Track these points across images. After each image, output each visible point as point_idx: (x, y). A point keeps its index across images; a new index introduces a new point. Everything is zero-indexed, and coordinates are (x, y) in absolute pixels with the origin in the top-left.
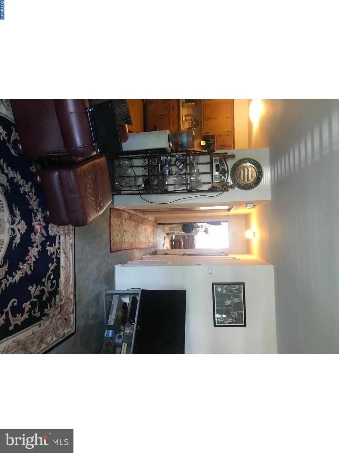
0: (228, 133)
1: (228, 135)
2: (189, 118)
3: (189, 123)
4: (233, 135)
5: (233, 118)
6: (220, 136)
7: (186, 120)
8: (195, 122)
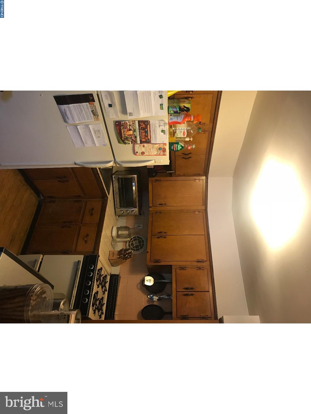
0: (199, 264)
1: (199, 268)
2: (126, 232)
3: (126, 242)
4: (209, 267)
5: (206, 235)
6: (183, 268)
7: (118, 236)
8: (137, 241)
